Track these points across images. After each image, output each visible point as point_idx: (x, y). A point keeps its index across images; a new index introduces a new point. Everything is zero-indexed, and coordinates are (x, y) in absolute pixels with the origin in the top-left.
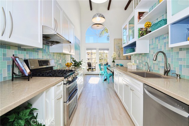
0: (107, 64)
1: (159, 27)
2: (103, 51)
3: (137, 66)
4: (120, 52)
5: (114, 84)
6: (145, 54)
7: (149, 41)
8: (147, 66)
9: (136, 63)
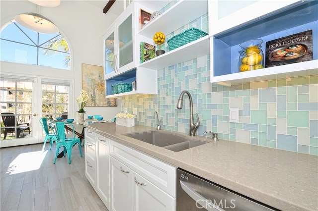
0: (65, 117)
1: (186, 43)
2: (54, 86)
3: (136, 120)
4: (95, 91)
5: (86, 164)
6: (149, 95)
7: (156, 71)
8: (156, 119)
9: (132, 113)
